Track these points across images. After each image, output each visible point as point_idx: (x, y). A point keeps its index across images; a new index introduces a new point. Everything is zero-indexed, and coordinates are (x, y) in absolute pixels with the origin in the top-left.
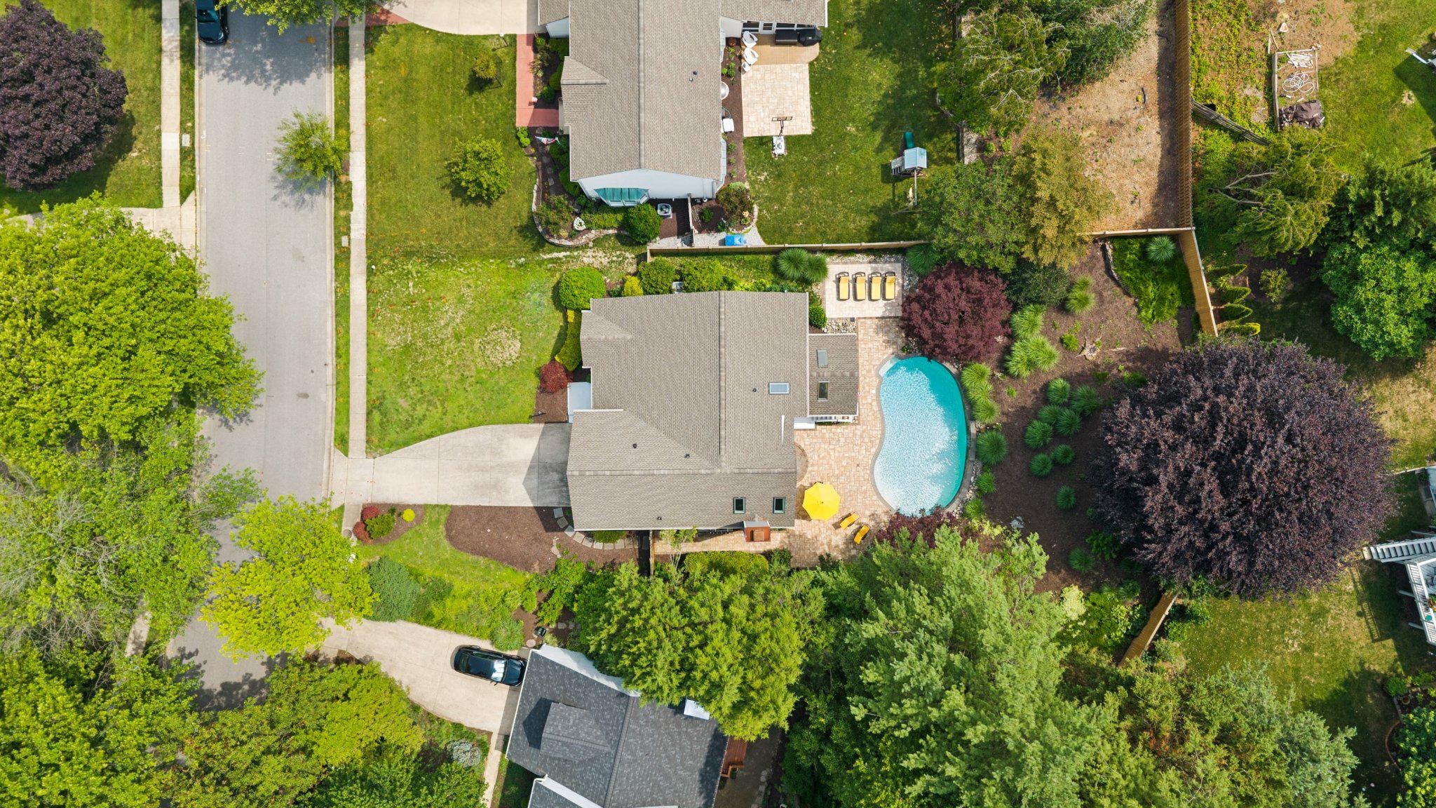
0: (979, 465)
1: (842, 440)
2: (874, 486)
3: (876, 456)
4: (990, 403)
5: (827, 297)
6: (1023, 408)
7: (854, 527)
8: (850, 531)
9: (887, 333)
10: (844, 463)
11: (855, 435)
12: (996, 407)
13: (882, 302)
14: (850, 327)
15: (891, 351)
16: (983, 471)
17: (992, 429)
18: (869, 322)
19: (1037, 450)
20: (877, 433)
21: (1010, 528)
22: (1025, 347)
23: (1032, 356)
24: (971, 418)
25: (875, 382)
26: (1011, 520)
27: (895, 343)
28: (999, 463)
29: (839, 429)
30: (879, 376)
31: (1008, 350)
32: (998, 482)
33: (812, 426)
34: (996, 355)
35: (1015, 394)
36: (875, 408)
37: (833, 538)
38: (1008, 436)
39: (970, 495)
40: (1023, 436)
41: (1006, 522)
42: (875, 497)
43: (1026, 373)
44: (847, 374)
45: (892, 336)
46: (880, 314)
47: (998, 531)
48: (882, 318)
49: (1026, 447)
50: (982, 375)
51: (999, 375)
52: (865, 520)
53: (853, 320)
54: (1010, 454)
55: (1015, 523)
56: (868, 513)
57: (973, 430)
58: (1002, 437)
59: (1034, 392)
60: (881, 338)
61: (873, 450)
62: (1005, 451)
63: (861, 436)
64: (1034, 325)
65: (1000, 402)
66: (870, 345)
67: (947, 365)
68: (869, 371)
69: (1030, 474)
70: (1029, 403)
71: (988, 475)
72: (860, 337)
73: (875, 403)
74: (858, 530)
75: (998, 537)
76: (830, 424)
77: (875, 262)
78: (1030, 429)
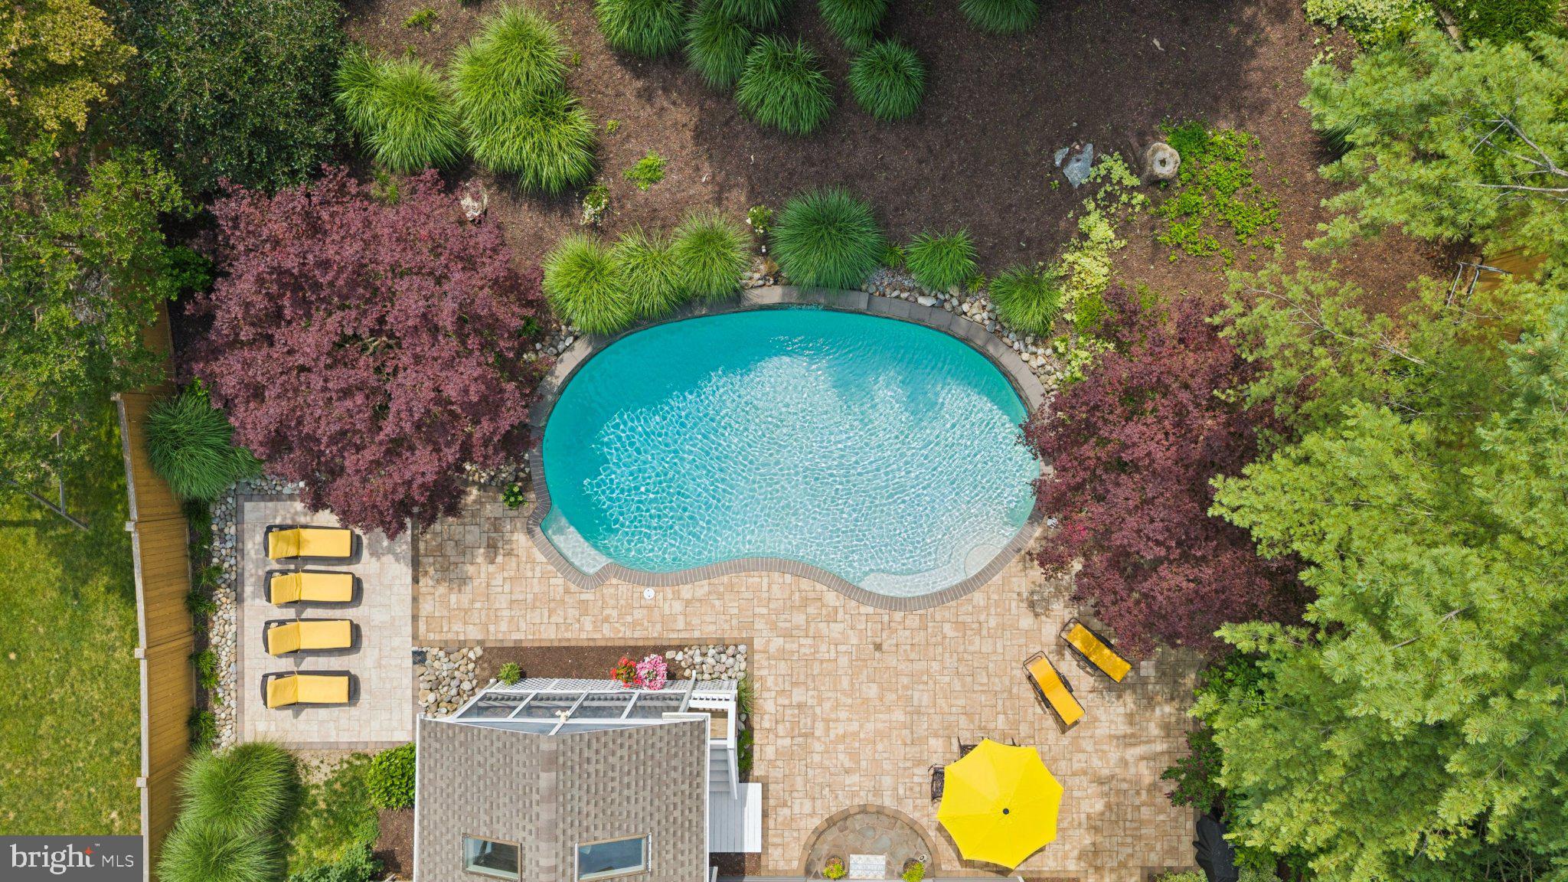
0: (882, 279)
1: (798, 696)
2: (941, 598)
3: (849, 589)
4: (680, 243)
5: (345, 738)
6: (699, 135)
7: (1069, 666)
8: (1082, 680)
9: (464, 550)
10: (873, 691)
11: (783, 655)
12: (694, 224)
13: (367, 566)
14: (443, 667)
15: (520, 539)
16: (901, 268)
17: (765, 239)
18: (426, 607)
19: (840, 94)
20: (778, 584)
21: (1092, 189)
22: (488, 123)
23: (516, 99)
24: (734, 299)
25: (618, 589)
26: (1066, 183)
27: (496, 525)
28: (879, 218)
29: (767, 706)
30: (600, 578)
31: (507, 179)
32: (938, 224)
33: (754, 790)
34: (525, 220)
35: (652, 158)
36: (702, 588)
37: (1102, 730)
38: (791, 187)
39: (976, 311)
40: (792, 138)
41: (1072, 198)
42: (978, 597)
43: (581, 122)
44: (546, 779)
45: (473, 535)
46: (405, 572)
47: (1100, 229)
48: (416, 563)
49: (825, 129)
50: (590, 268)
51: (588, 212)
52: (1050, 630)
53: (419, 657)
54: (849, 181)
55: (1077, 172)
56: (1027, 621)
57: (773, 294)
58: (795, 208)
59: (646, 95)
60: (480, 568)
61: (831, 598)
62: (837, 198)
63: (788, 635)
64: (411, 94)
65: (680, 208)
66: (502, 602)
67: (563, 370)
68: (583, 607)
69: (918, 117)
70: (682, 115)
71: (916, 251)
72: (474, 633)
73: (686, 591)
74: (1084, 659)
75: (1123, 229)
76: (745, 736)
77: (236, 586)
78: (765, 114)
